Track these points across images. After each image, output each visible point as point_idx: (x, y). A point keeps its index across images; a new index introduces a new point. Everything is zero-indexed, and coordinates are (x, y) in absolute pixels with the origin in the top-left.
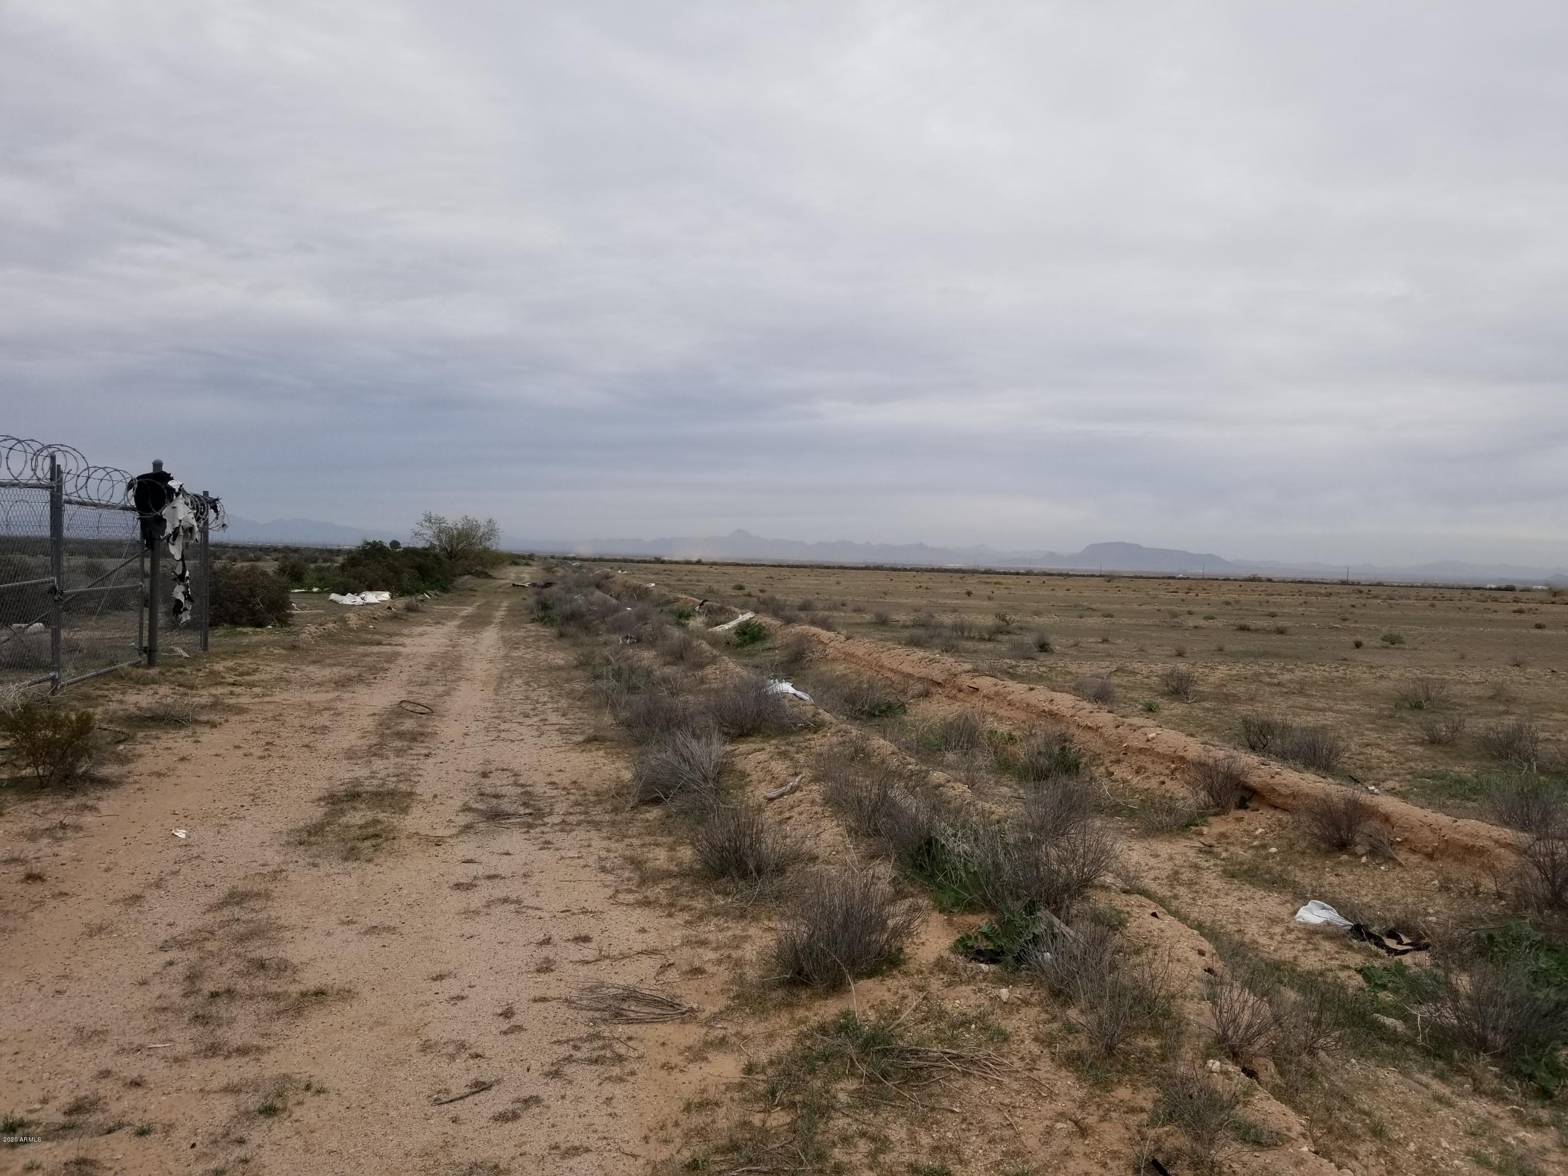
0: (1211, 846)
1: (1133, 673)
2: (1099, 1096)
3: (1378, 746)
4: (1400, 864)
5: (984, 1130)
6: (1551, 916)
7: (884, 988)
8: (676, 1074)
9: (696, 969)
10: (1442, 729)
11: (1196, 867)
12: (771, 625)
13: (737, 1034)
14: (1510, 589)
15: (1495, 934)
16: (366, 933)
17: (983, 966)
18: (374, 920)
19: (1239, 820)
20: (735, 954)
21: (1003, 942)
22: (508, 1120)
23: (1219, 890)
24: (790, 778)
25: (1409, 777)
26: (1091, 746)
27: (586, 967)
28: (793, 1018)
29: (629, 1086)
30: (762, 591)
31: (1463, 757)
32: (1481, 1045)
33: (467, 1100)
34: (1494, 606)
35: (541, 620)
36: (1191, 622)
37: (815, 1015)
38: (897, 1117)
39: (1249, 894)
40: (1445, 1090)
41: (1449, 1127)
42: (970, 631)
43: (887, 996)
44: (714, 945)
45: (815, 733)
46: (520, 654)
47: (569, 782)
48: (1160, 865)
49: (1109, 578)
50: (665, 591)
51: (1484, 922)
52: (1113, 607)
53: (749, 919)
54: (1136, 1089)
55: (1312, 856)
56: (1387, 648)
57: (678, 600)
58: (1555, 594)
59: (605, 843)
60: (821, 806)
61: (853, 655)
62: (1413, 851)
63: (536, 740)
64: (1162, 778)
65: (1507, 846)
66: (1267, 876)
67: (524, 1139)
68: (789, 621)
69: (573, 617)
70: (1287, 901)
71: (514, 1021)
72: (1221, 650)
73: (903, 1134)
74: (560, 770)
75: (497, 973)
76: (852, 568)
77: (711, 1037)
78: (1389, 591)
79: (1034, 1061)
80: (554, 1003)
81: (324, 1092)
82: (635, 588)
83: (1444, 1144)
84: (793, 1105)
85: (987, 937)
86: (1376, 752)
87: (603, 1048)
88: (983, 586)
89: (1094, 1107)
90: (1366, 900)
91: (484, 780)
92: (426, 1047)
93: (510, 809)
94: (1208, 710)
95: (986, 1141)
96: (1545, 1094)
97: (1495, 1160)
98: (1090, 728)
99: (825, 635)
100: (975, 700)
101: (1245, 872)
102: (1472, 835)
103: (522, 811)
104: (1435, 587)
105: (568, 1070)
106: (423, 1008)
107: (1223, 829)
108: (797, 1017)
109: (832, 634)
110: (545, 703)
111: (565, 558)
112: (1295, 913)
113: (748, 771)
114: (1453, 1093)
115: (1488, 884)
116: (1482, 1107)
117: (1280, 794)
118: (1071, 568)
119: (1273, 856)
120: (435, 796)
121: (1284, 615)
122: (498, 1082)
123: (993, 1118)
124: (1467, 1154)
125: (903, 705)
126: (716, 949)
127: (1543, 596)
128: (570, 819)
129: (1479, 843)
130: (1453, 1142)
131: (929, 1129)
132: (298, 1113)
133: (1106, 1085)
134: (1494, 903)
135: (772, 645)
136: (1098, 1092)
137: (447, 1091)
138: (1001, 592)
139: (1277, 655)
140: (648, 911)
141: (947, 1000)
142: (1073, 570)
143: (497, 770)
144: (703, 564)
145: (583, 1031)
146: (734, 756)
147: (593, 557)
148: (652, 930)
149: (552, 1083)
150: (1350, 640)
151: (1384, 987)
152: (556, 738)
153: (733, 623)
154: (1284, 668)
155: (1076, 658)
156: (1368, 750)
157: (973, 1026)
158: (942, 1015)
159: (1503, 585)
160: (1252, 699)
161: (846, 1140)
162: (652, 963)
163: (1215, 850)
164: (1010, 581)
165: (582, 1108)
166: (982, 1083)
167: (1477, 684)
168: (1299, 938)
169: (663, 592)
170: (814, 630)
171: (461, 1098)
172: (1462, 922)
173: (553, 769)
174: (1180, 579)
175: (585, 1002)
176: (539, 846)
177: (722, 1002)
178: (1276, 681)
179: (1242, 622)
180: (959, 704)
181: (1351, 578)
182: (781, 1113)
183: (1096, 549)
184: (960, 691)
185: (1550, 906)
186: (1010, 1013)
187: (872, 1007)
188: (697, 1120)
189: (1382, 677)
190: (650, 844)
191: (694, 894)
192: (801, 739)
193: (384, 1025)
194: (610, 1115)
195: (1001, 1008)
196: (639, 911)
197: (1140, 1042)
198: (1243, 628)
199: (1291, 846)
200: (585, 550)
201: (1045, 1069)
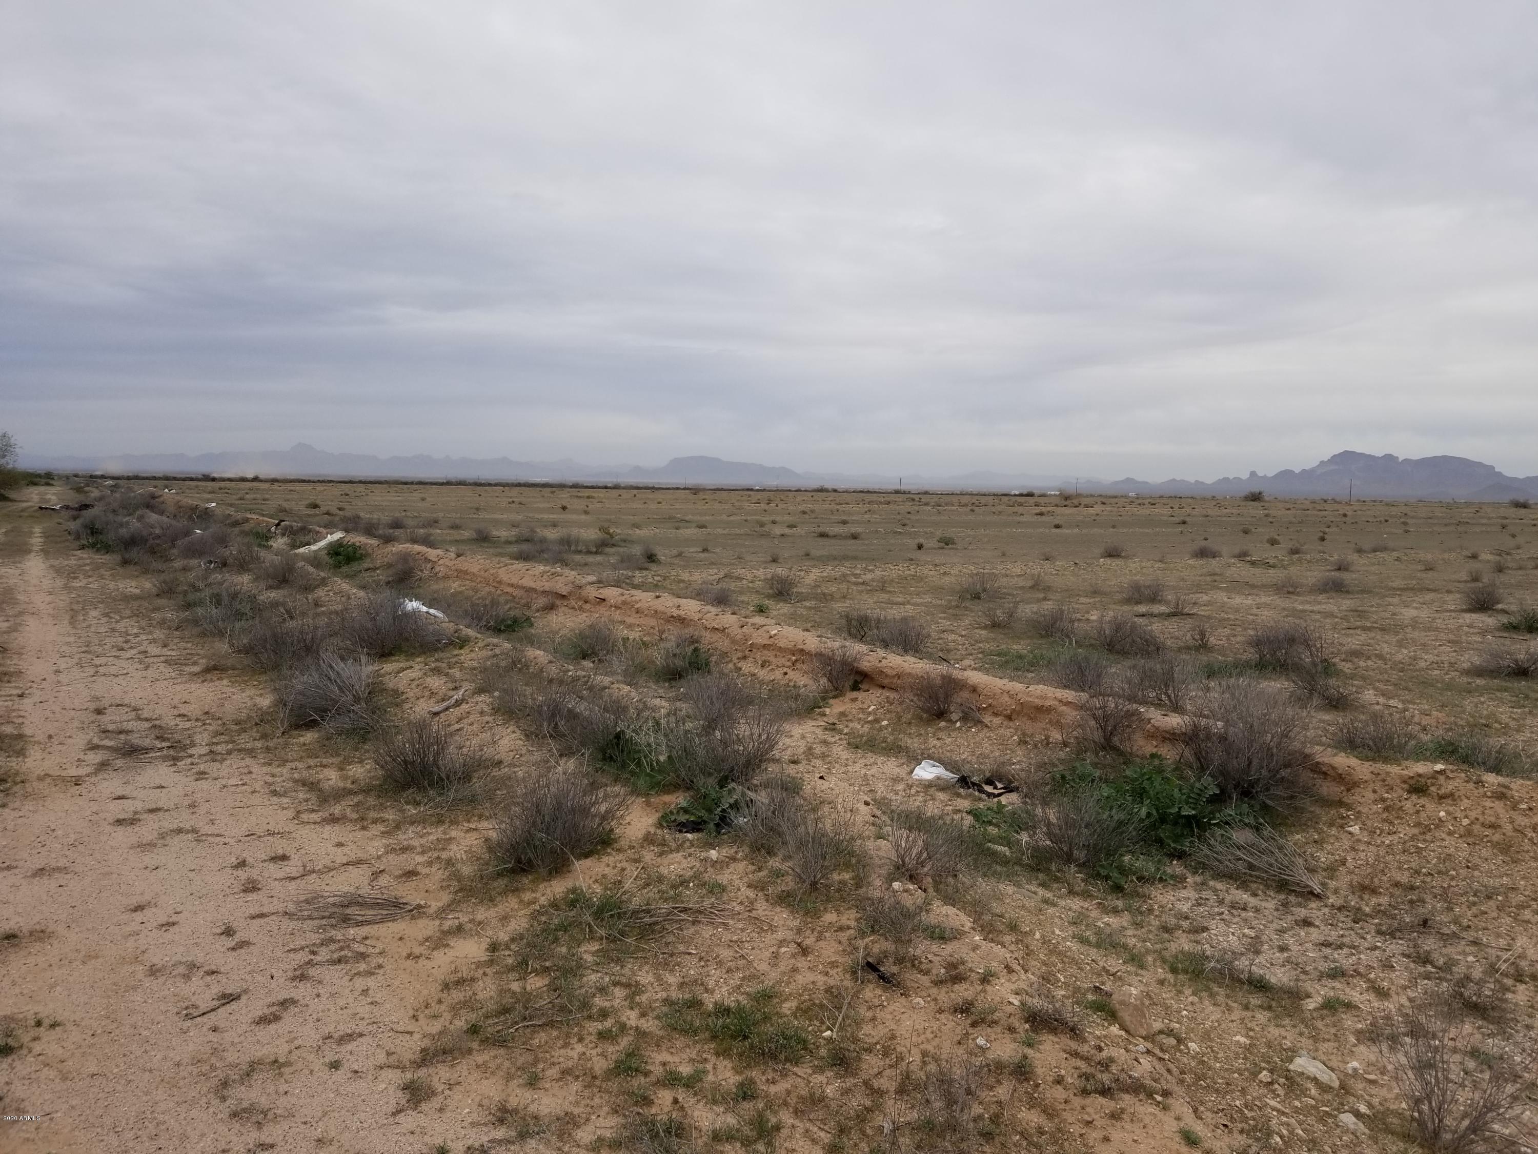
0: (834, 724)
1: (739, 579)
2: (811, 923)
3: (952, 631)
4: (987, 726)
5: (720, 964)
6: (1105, 756)
7: (603, 864)
8: (422, 961)
9: (409, 872)
10: (1000, 615)
11: (825, 742)
12: (366, 544)
13: (470, 921)
14: (1030, 495)
15: (1067, 774)
16: (34, 875)
17: (689, 836)
18: (38, 863)
19: (854, 700)
20: (444, 855)
21: (703, 813)
22: (270, 1022)
23: (847, 760)
24: (451, 693)
25: (980, 656)
26: (719, 645)
27: (293, 883)
28: (521, 901)
29: (380, 978)
30: (340, 509)
31: (1019, 638)
32: (1069, 858)
33: (220, 1010)
34: (1021, 510)
35: (93, 546)
36: (777, 530)
37: (543, 895)
38: (641, 966)
39: (872, 760)
40: (1049, 895)
41: (1057, 920)
42: (577, 545)
43: (607, 871)
44: (419, 850)
45: (461, 648)
46: (81, 584)
47: (200, 713)
48: (795, 744)
49: (695, 490)
50: (231, 511)
51: (1056, 766)
52: (704, 518)
53: (447, 825)
54: (839, 913)
55: (917, 726)
56: (942, 548)
57: (247, 520)
58: (1066, 499)
59: (266, 769)
60: (491, 715)
61: (466, 573)
62: (996, 714)
63: (144, 673)
64: (785, 670)
65: (1068, 704)
66: (883, 745)
67: (293, 1035)
68: (388, 540)
69: (132, 542)
70: (903, 764)
71: (237, 938)
72: (808, 555)
73: (650, 978)
74: (185, 702)
75: (200, 898)
76: (432, 484)
77: (446, 927)
78: (935, 498)
79: (751, 903)
80: (273, 917)
81: (59, 1025)
82: (194, 509)
83: (1057, 932)
84: (546, 970)
85: (686, 811)
86: (952, 637)
87: (342, 949)
88: (576, 500)
89: (809, 932)
90: (964, 757)
91: (99, 717)
92: (154, 971)
93: (147, 742)
94: (810, 608)
95: (724, 971)
96: (1118, 889)
97: (1093, 939)
98: (717, 629)
99: (432, 553)
100: (602, 609)
101: (866, 743)
102: (1041, 697)
103: (158, 744)
104: (972, 494)
105: (312, 972)
106: (134, 938)
107: (842, 709)
108: (526, 899)
109: (439, 552)
110: (136, 635)
111: (91, 477)
112: (912, 772)
113: (401, 688)
114: (1054, 896)
115: (1056, 736)
116: (1076, 904)
117: (887, 676)
118: (656, 481)
119: (886, 727)
120: (50, 737)
121: (854, 522)
122: (246, 991)
123: (726, 954)
124: (1073, 938)
125: (528, 619)
126: (423, 853)
127: (1058, 501)
128: (219, 748)
129: (1048, 703)
130: (1062, 931)
131: (672, 971)
132: (37, 1048)
133: (816, 915)
134: (1061, 750)
135: (371, 565)
136: (809, 920)
137: (195, 1006)
138: (594, 506)
139: (855, 558)
140: (337, 827)
141: (661, 867)
142: (659, 483)
143: (111, 706)
144: (261, 481)
145: (315, 938)
146: (383, 676)
147: (126, 475)
148: (349, 843)
149: (301, 985)
150: (913, 543)
151: (990, 823)
152: (167, 671)
153: (322, 543)
154: (866, 568)
155: (684, 567)
156: (945, 636)
157: (691, 884)
158: (660, 879)
159: (1025, 492)
160: (844, 597)
161: (602, 990)
162: (361, 872)
163: (838, 727)
164: (602, 495)
165: (342, 1002)
166: (710, 928)
167: (1019, 576)
168: (918, 792)
169: (227, 512)
170: (418, 548)
171: (213, 1010)
172: (1041, 766)
173: (176, 701)
174: (758, 490)
175: (306, 913)
176: (194, 777)
177: (445, 898)
178: (860, 580)
179: (821, 529)
180: (585, 614)
181: (904, 488)
182: (536, 979)
183: (678, 463)
184: (586, 602)
185: (1104, 748)
186: (722, 868)
187: (596, 881)
188: (457, 995)
189: (945, 573)
190: (316, 766)
191: (382, 807)
192: (448, 655)
193: (97, 957)
194: (372, 1003)
195: (712, 866)
196: (328, 827)
197: (836, 877)
198: (823, 535)
199: (900, 718)
200: (115, 468)
201: (762, 909)
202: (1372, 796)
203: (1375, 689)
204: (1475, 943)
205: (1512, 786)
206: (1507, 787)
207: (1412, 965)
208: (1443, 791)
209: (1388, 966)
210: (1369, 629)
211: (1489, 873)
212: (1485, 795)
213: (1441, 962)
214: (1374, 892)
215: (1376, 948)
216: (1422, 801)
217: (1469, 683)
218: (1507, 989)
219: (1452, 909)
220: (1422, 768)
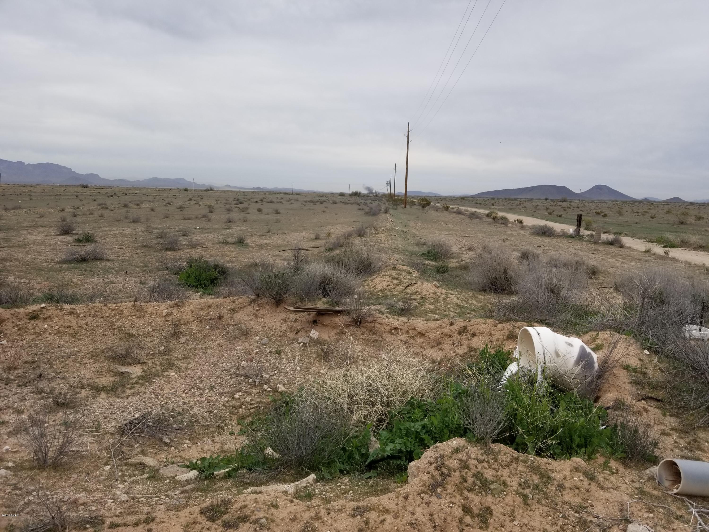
202: (12, 325)
203: (15, 275)
204: (63, 378)
205: (76, 308)
206: (74, 309)
207: (35, 396)
208: (46, 316)
209: (23, 399)
210: (12, 247)
211: (69, 348)
212: (65, 314)
213: (48, 390)
214: (15, 368)
215: (17, 393)
216: (36, 322)
217: (60, 267)
218: (77, 393)
219: (53, 367)
220: (35, 307)
